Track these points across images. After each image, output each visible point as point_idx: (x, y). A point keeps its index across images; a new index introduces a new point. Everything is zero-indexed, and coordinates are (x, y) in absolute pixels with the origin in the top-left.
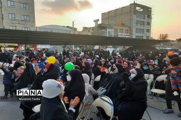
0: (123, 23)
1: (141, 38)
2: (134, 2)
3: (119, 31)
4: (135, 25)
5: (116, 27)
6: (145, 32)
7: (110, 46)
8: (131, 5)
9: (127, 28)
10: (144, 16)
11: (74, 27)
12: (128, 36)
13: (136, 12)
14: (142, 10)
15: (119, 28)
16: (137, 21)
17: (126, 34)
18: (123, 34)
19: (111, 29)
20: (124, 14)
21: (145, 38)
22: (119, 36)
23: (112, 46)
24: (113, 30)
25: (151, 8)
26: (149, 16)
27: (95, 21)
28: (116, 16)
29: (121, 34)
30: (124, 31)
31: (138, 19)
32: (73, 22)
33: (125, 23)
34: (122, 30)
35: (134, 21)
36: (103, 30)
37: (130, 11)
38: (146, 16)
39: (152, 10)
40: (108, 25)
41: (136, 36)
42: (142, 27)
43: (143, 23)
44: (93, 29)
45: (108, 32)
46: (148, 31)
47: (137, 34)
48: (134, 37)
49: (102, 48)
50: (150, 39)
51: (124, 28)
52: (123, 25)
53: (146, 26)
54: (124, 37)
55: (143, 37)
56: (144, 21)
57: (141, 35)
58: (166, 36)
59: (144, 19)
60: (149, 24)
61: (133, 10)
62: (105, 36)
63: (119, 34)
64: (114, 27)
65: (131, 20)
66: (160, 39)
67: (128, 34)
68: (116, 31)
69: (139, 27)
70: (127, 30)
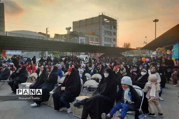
0: (93, 31)
1: (109, 46)
2: (103, 14)
3: (90, 39)
4: (104, 34)
5: (87, 35)
6: (112, 41)
7: (82, 53)
8: (100, 16)
9: (97, 37)
10: (111, 27)
11: (48, 34)
12: (98, 44)
13: (104, 23)
14: (109, 21)
15: (90, 36)
16: (105, 31)
17: (96, 42)
18: (94, 42)
19: (83, 37)
20: (94, 24)
21: (112, 46)
22: (90, 44)
23: (84, 53)
24: (84, 38)
25: (116, 21)
26: (115, 27)
27: (67, 29)
28: (86, 25)
29: (92, 42)
30: (94, 39)
31: (106, 29)
32: (47, 29)
33: (95, 32)
34: (93, 38)
35: (103, 31)
36: (75, 38)
37: (99, 22)
38: (113, 27)
39: (117, 22)
40: (79, 33)
41: (105, 44)
42: (109, 37)
43: (110, 33)
44: (65, 36)
45: (80, 40)
46: (115, 40)
47: (106, 43)
48: (103, 45)
49: (75, 55)
50: (116, 47)
51: (95, 37)
52: (93, 34)
53: (113, 36)
54: (95, 44)
55: (110, 45)
56: (111, 31)
57: (109, 43)
58: (129, 45)
59: (111, 29)
60: (115, 34)
61: (101, 21)
62: (77, 43)
63: (90, 42)
64: (86, 35)
65: (100, 29)
66: (124, 47)
67: (98, 43)
68: (87, 39)
69: (107, 36)
70: (97, 39)
